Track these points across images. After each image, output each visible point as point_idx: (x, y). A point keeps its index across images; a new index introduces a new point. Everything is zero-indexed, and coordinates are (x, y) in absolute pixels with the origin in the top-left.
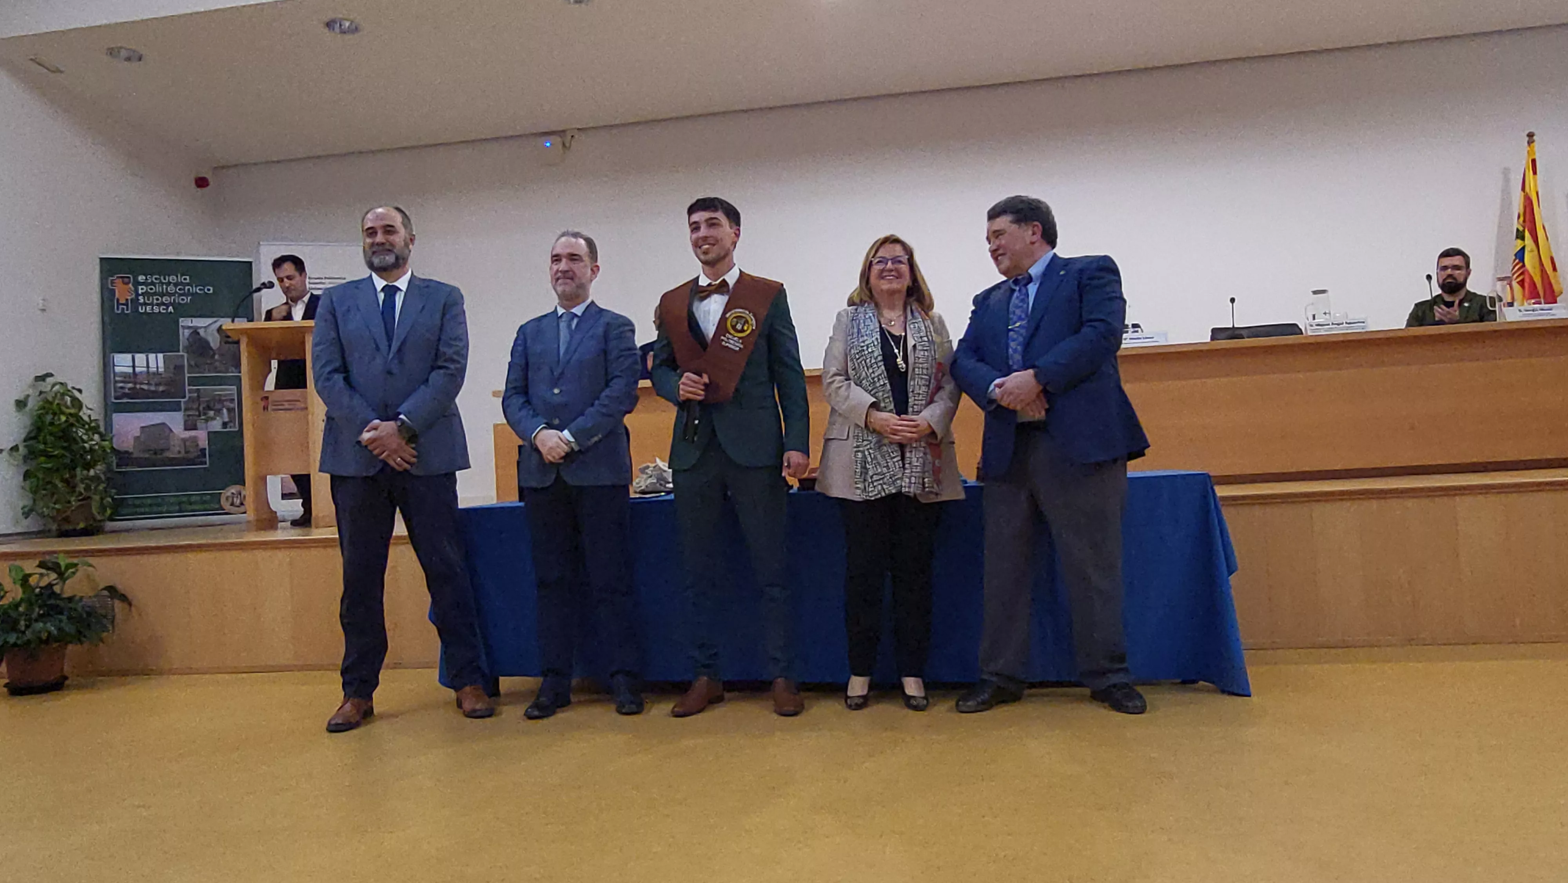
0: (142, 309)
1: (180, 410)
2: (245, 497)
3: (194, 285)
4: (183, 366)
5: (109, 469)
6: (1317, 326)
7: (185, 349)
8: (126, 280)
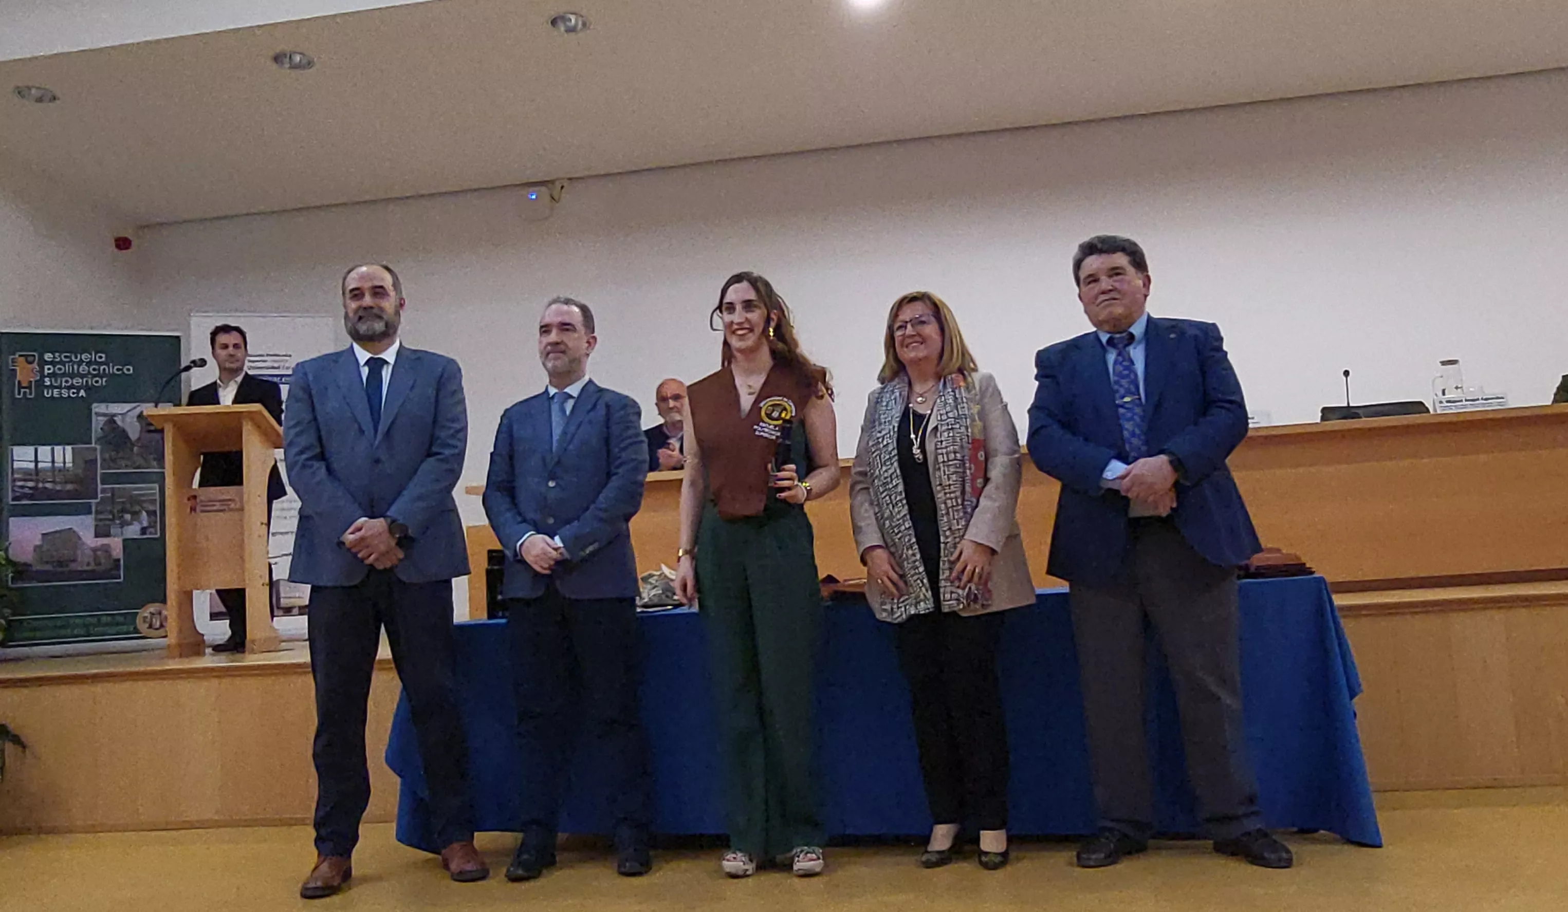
0: (48, 394)
1: (90, 513)
2: (166, 618)
3: (111, 364)
4: (96, 460)
5: (2, 584)
6: (1448, 402)
7: (98, 440)
8: (30, 359)
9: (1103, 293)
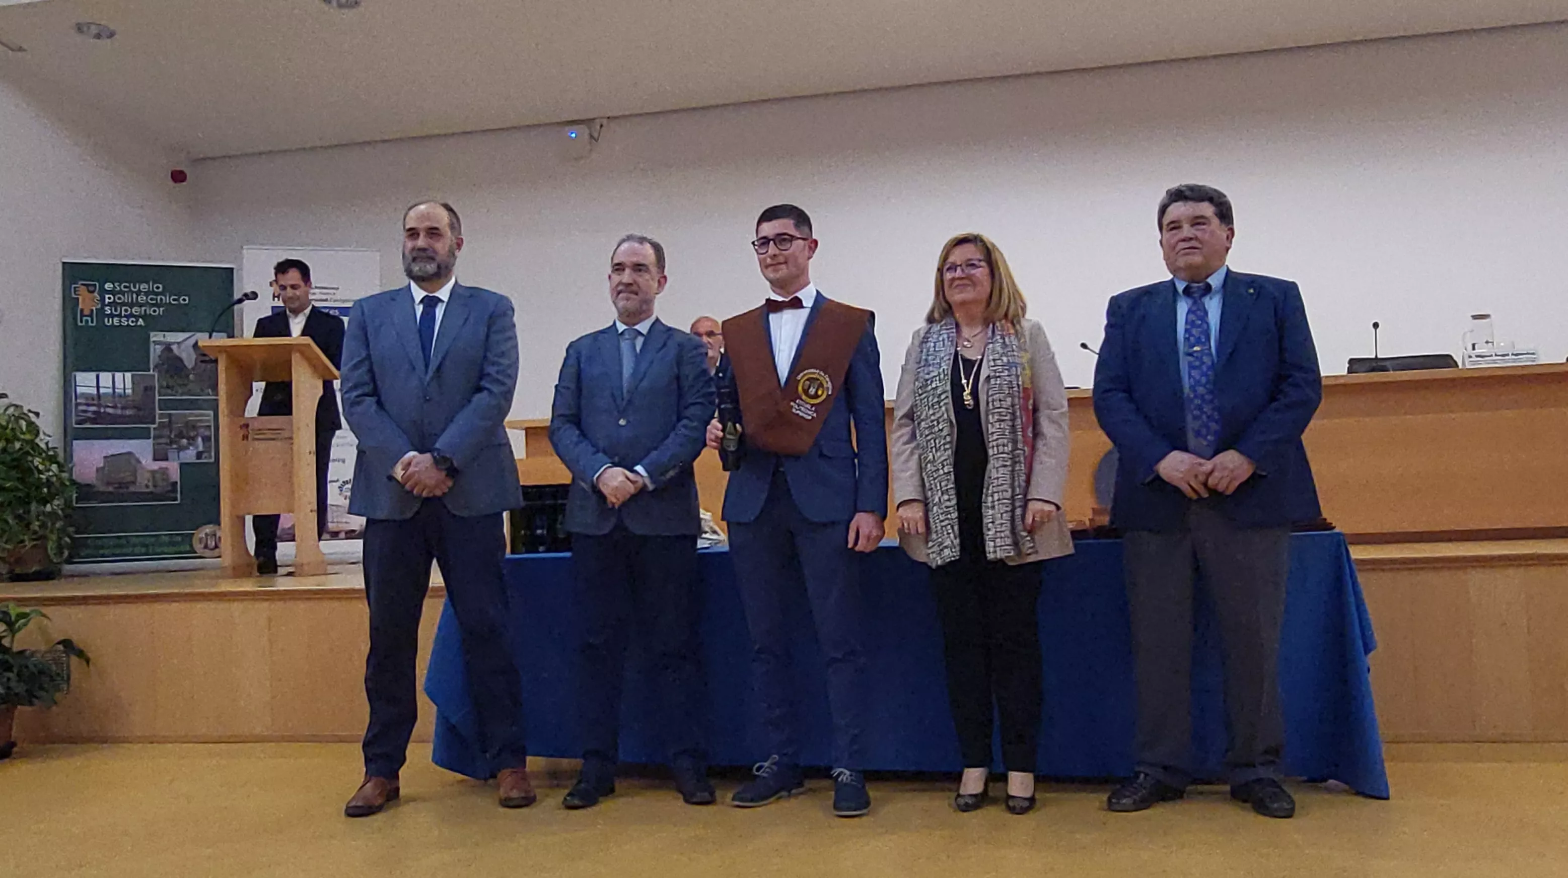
0: (108, 321)
2: (220, 538)
3: (168, 295)
5: (68, 504)
6: (1477, 356)
7: (156, 367)
8: (91, 289)
9: (1184, 240)
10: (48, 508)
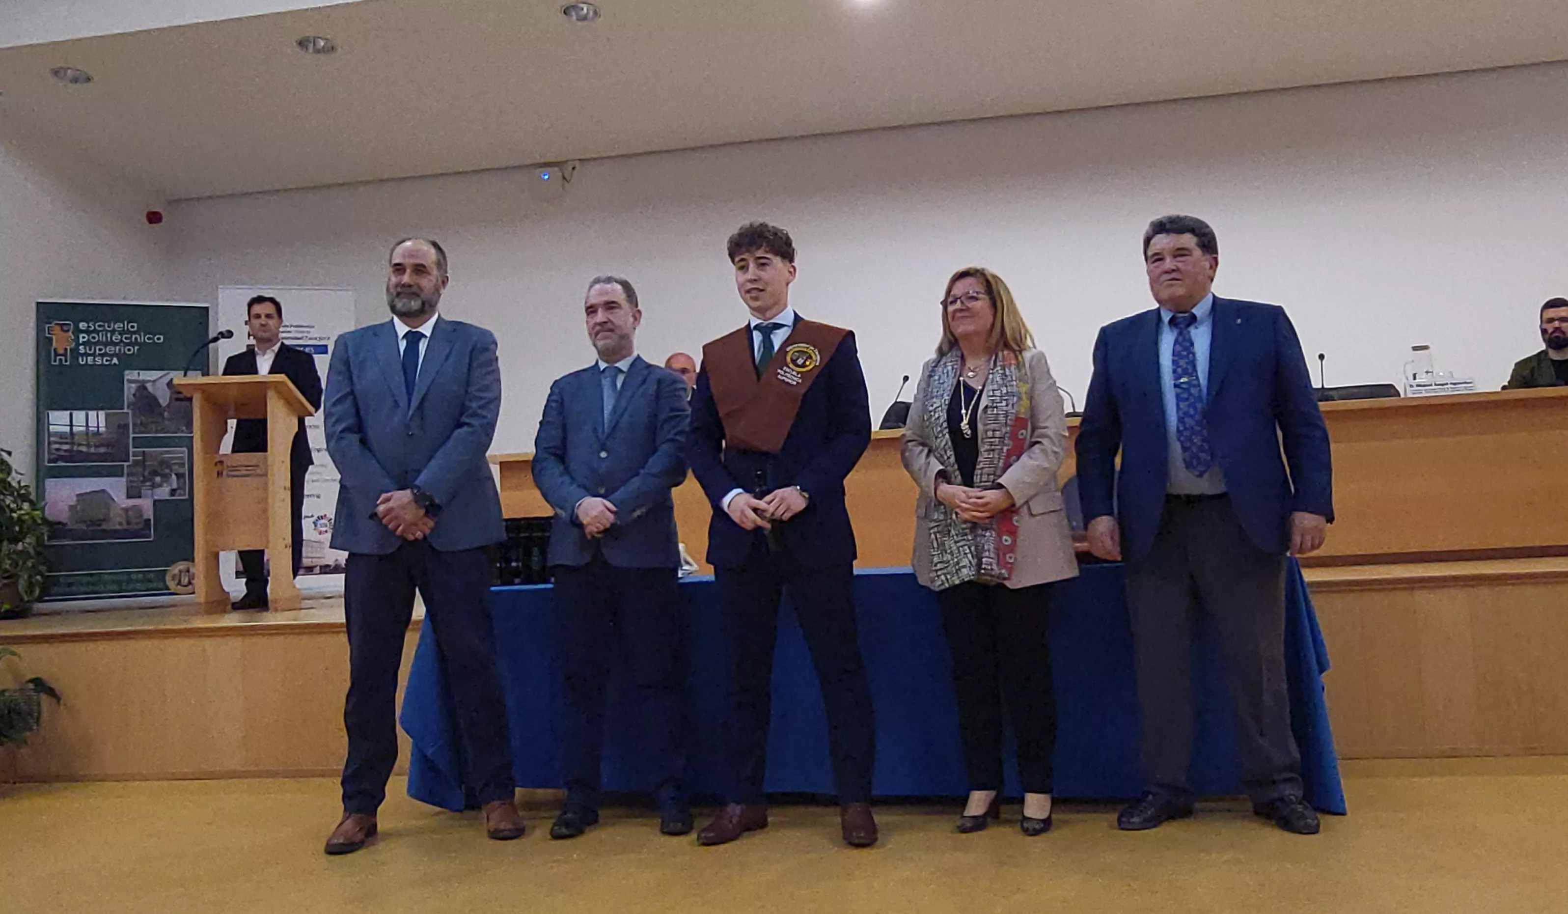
0: (83, 361)
2: (194, 574)
3: (142, 334)
4: (127, 425)
5: (39, 542)
6: (1418, 386)
7: (130, 405)
8: (65, 328)
10: (20, 546)
